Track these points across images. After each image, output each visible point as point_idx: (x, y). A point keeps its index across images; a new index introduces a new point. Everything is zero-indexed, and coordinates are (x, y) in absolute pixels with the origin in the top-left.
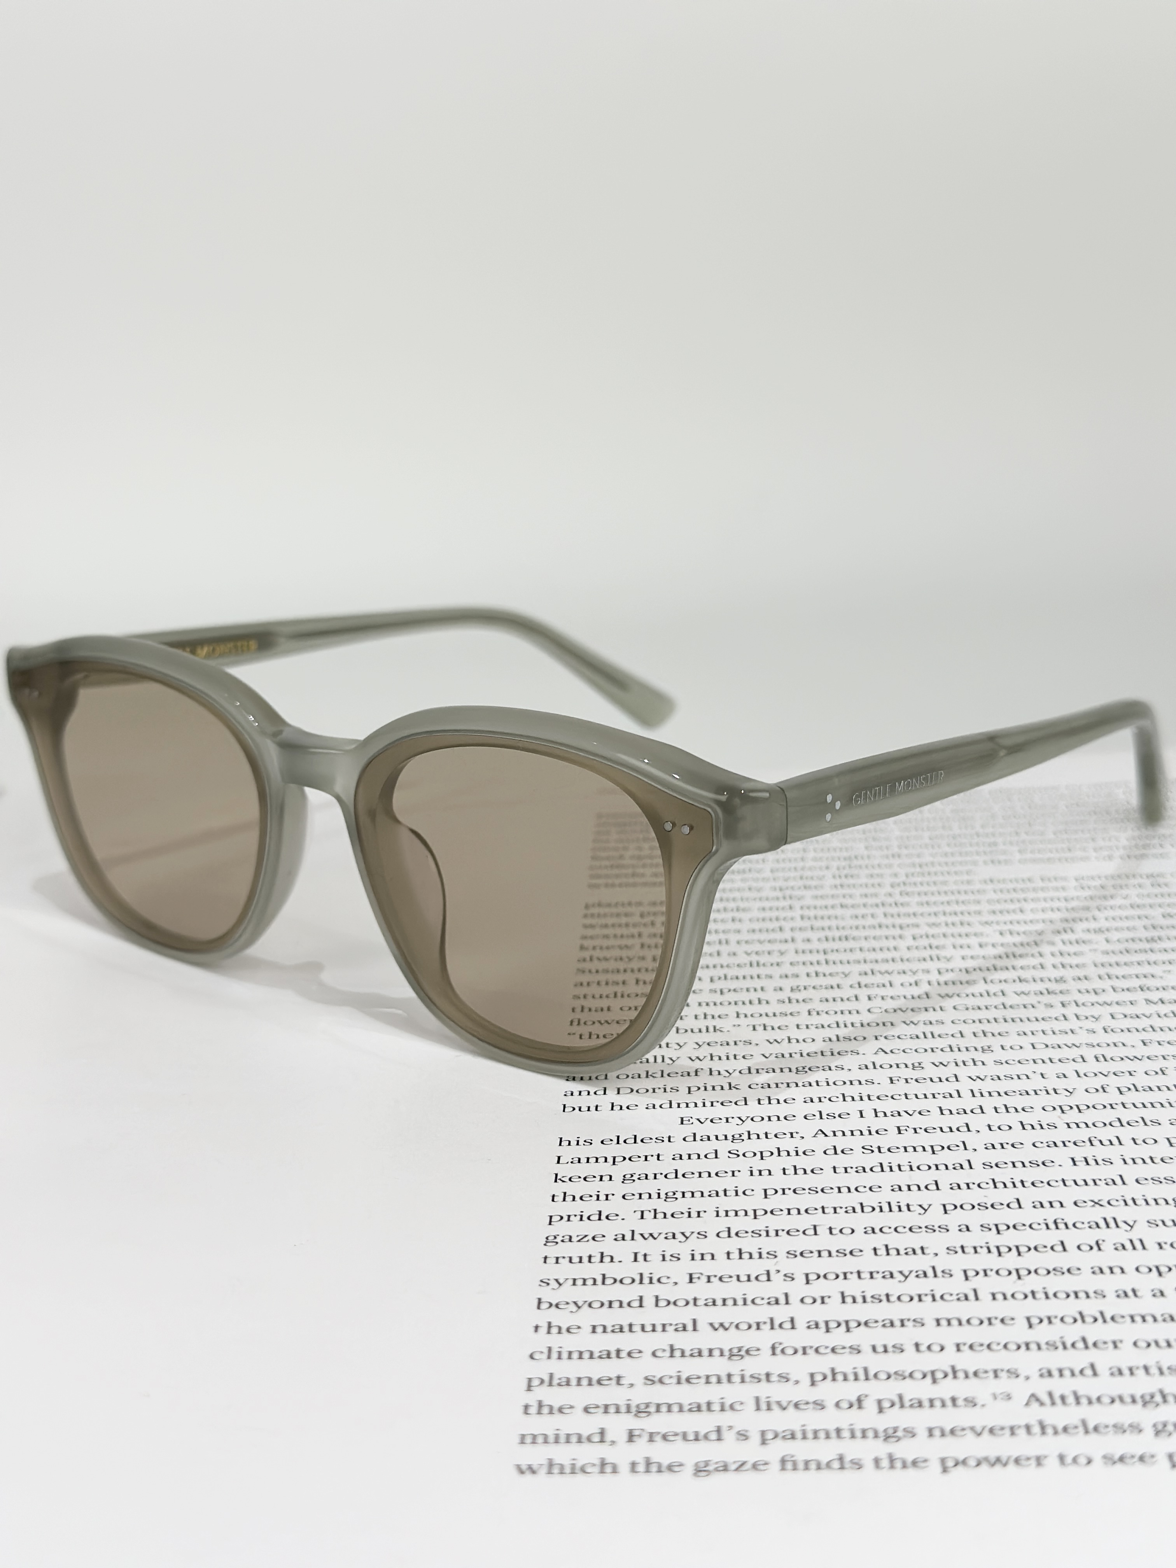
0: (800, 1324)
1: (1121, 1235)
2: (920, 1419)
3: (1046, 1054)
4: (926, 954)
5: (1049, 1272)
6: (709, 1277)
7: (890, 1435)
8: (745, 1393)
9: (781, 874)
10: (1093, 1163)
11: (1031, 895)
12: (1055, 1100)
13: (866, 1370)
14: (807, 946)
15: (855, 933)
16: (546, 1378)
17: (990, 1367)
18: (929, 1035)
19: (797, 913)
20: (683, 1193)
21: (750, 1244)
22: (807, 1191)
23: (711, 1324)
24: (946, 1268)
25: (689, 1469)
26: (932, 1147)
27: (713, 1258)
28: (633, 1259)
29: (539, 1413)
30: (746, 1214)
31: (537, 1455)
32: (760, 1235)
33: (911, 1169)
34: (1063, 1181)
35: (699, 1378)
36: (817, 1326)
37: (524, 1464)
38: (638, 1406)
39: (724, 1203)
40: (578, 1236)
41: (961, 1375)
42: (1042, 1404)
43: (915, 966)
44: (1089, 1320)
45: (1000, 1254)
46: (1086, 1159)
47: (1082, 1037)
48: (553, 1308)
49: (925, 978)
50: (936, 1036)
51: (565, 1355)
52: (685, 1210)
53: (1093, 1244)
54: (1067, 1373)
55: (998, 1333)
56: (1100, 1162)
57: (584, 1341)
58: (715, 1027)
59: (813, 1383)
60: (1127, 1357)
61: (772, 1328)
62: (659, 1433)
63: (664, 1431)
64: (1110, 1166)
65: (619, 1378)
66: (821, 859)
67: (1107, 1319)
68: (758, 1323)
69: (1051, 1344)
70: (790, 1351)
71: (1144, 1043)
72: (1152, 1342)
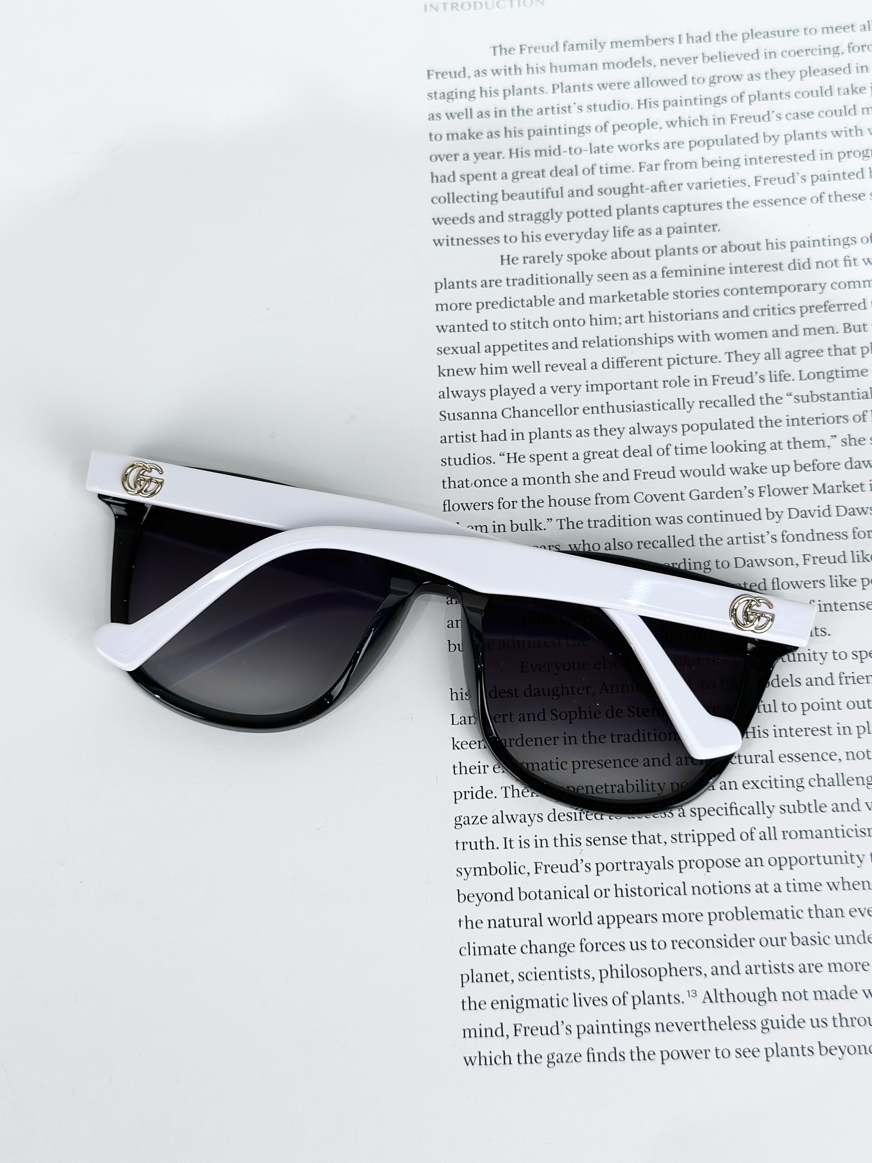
0: (595, 920)
1: (764, 823)
2: (652, 1015)
4: (675, 395)
5: (723, 864)
6: (546, 867)
7: (639, 1029)
8: (568, 989)
10: (758, 734)
11: (756, 279)
13: (627, 967)
14: (595, 377)
15: (628, 352)
16: (470, 975)
17: (688, 964)
18: (672, 541)
19: (587, 310)
21: (566, 829)
22: (597, 764)
23: (549, 919)
24: (670, 858)
25: (545, 1060)
27: (547, 845)
28: (504, 846)
29: (470, 1008)
31: (472, 1048)
32: (572, 819)
35: (545, 974)
36: (603, 921)
37: (467, 1054)
38: (517, 1002)
40: (472, 817)
41: (673, 971)
42: (712, 1002)
44: (740, 916)
45: (699, 843)
47: (768, 548)
48: (467, 901)
49: (673, 439)
50: (676, 543)
51: (477, 951)
53: (749, 832)
54: (725, 969)
55: (694, 930)
56: (762, 734)
57: (486, 936)
58: (535, 520)
59: (601, 980)
60: (756, 954)
61: (580, 924)
62: (528, 1027)
63: (531, 1025)
64: (766, 739)
65: (506, 973)
66: (605, 191)
67: (749, 915)
68: (573, 918)
69: (719, 941)
70: (589, 947)
71: (805, 560)
72: (769, 940)
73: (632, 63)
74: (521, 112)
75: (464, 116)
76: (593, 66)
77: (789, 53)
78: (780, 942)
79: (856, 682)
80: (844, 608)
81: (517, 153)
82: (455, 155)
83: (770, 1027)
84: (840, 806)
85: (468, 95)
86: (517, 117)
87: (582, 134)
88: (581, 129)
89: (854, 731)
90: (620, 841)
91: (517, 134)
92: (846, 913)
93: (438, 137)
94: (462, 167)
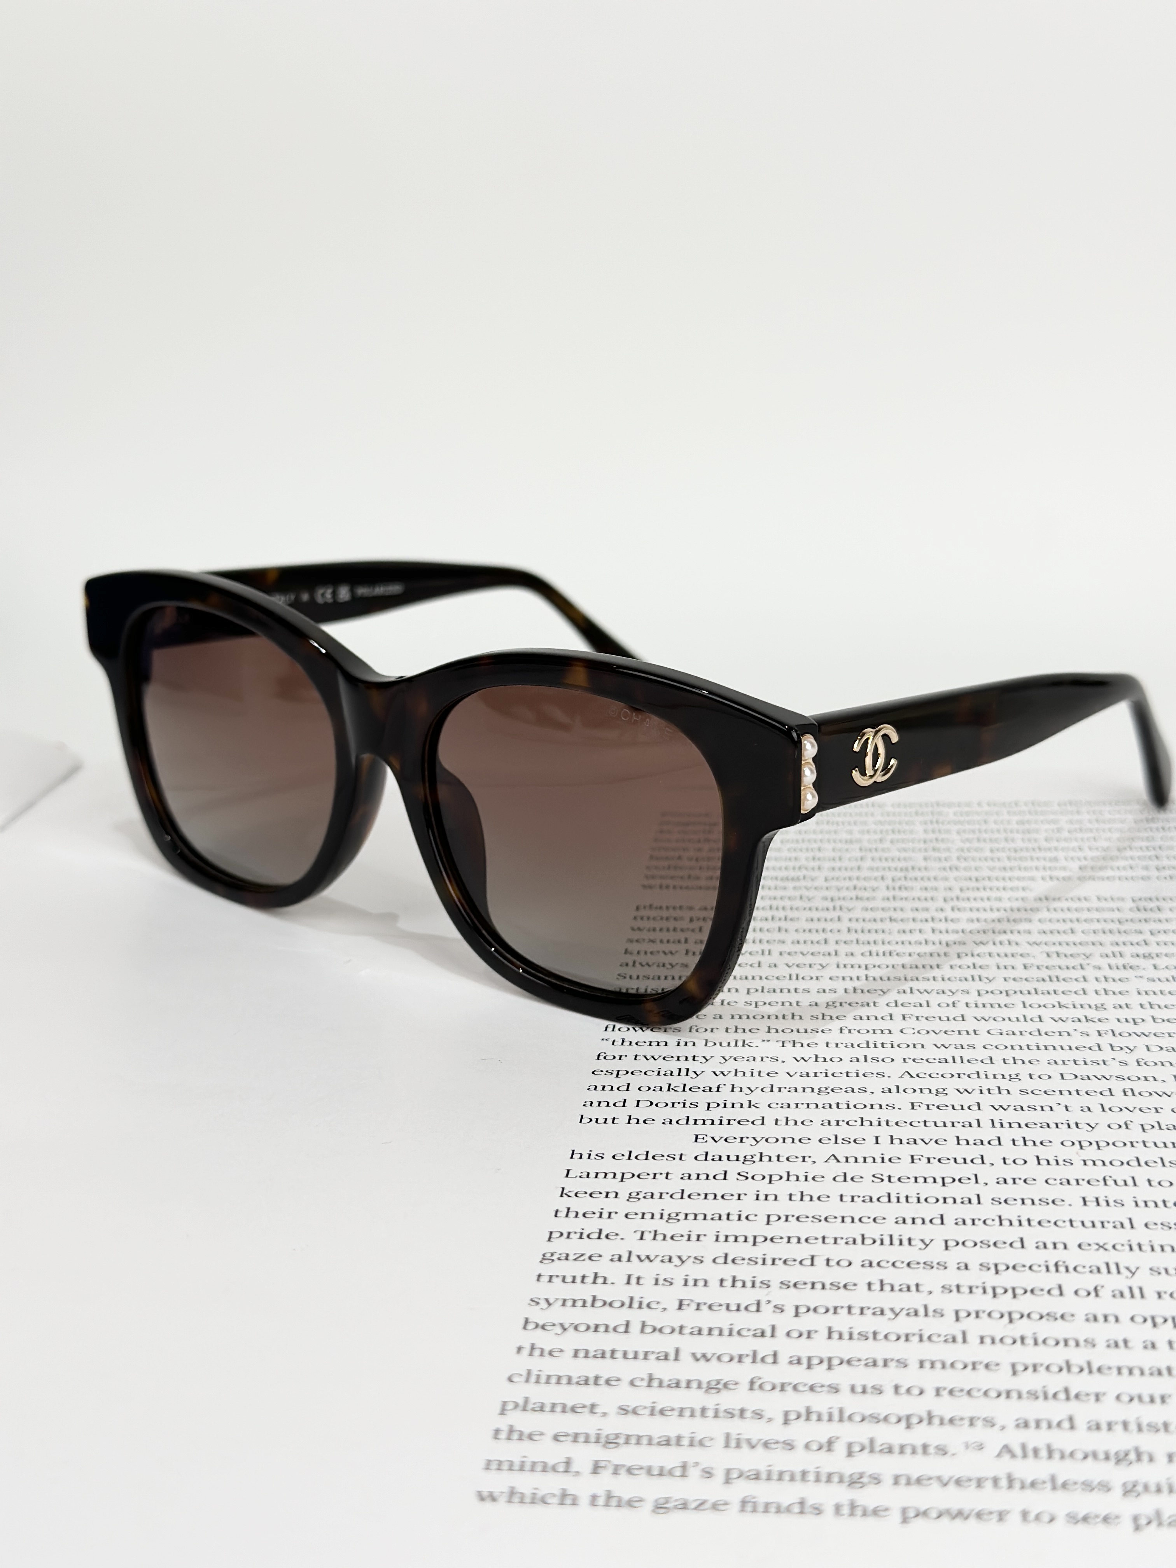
0: (783, 1359)
1: (1121, 1282)
2: (887, 1466)
3: (1073, 1085)
4: (968, 973)
5: (1041, 1317)
6: (698, 1305)
7: (856, 1481)
8: (714, 1429)
9: (834, 883)
10: (1105, 1203)
11: (1084, 915)
12: (1075, 1135)
13: (841, 1411)
14: (850, 960)
15: (899, 948)
16: (521, 1402)
17: (968, 1414)
18: (958, 1060)
19: (844, 925)
20: (686, 1215)
21: (744, 1272)
22: (811, 1219)
23: (694, 1355)
24: (938, 1306)
25: (649, 1506)
26: (943, 1179)
27: (705, 1285)
28: (626, 1281)
29: (509, 1438)
30: (746, 1241)
31: (499, 1482)
32: (756, 1263)
33: (919, 1201)
34: (1071, 1221)
35: (673, 1410)
36: (799, 1362)
37: (485, 1490)
38: (607, 1436)
39: (725, 1227)
40: (575, 1254)
41: (936, 1421)
42: (1013, 1456)
43: (954, 986)
44: (1075, 1369)
45: (995, 1295)
46: (1097, 1199)
47: (1115, 1069)
48: (539, 1330)
49: (963, 998)
50: (965, 1061)
51: (543, 1379)
52: (685, 1233)
53: (1091, 1289)
54: (1044, 1425)
55: (981, 1379)
56: (1111, 1203)
57: (565, 1366)
58: (744, 1041)
59: (786, 1422)
60: (1109, 1411)
61: (754, 1361)
62: (623, 1466)
63: (629, 1464)
64: (1120, 1209)
65: (593, 1406)
66: (877, 869)
67: (1094, 1370)
68: (740, 1355)
69: (1033, 1393)
70: (768, 1387)
72: (1135, 1397)
90: (843, 1287)
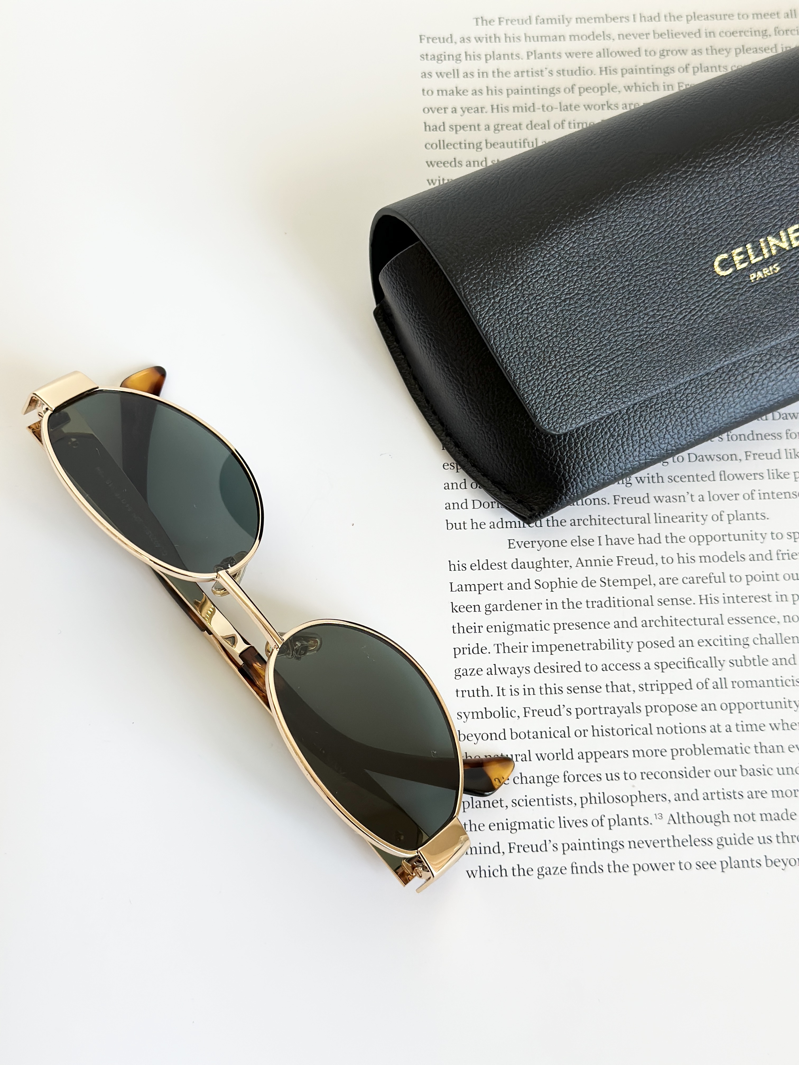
0: (576, 756)
1: (717, 674)
2: (625, 834)
5: (683, 709)
6: (533, 711)
7: (614, 847)
8: (554, 814)
10: (710, 601)
12: (696, 528)
13: (604, 795)
17: (655, 792)
20: (516, 626)
21: (550, 680)
22: (575, 626)
23: (537, 754)
24: (638, 703)
25: (535, 872)
26: (634, 581)
27: (534, 693)
28: (497, 694)
29: (471, 831)
30: (547, 651)
31: (474, 865)
32: (554, 671)
33: (624, 605)
34: (695, 619)
35: (534, 800)
36: (582, 756)
37: (470, 871)
38: (511, 824)
39: (536, 637)
40: (470, 669)
41: (643, 798)
42: (675, 823)
44: (698, 752)
45: (662, 691)
48: (466, 741)
52: (518, 645)
53: (704, 682)
54: (686, 796)
55: (659, 764)
56: (713, 600)
59: (582, 805)
60: (711, 784)
61: (564, 759)
62: (521, 846)
63: (523, 844)
64: (717, 605)
65: (501, 800)
67: (705, 751)
68: (557, 754)
69: (681, 772)
70: (571, 778)
71: (747, 456)
72: (722, 772)
73: (594, 36)
74: (501, 74)
75: (452, 75)
76: (561, 37)
77: (726, 33)
78: (731, 773)
79: (790, 557)
80: (780, 496)
81: (498, 108)
82: (445, 108)
83: (724, 844)
84: (779, 661)
85: (455, 58)
86: (497, 79)
87: (552, 95)
88: (551, 90)
89: (790, 598)
90: (595, 690)
91: (498, 92)
92: (786, 749)
93: (430, 92)
94: (450, 119)
